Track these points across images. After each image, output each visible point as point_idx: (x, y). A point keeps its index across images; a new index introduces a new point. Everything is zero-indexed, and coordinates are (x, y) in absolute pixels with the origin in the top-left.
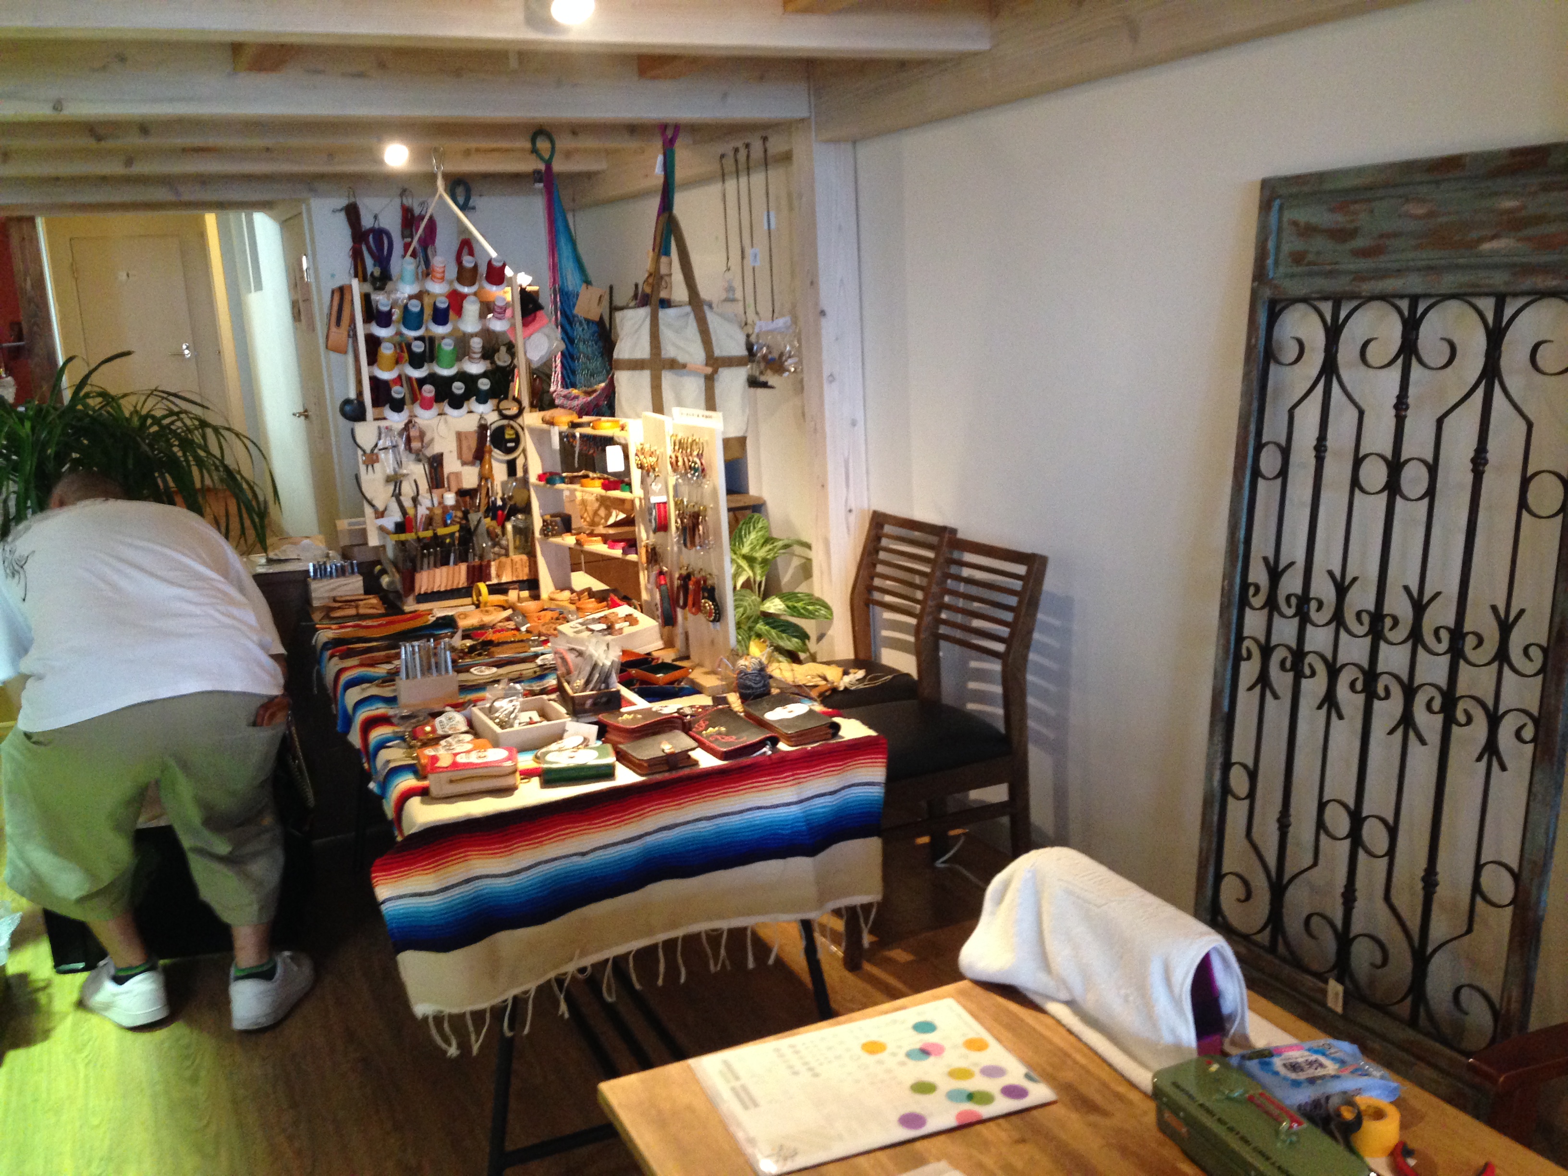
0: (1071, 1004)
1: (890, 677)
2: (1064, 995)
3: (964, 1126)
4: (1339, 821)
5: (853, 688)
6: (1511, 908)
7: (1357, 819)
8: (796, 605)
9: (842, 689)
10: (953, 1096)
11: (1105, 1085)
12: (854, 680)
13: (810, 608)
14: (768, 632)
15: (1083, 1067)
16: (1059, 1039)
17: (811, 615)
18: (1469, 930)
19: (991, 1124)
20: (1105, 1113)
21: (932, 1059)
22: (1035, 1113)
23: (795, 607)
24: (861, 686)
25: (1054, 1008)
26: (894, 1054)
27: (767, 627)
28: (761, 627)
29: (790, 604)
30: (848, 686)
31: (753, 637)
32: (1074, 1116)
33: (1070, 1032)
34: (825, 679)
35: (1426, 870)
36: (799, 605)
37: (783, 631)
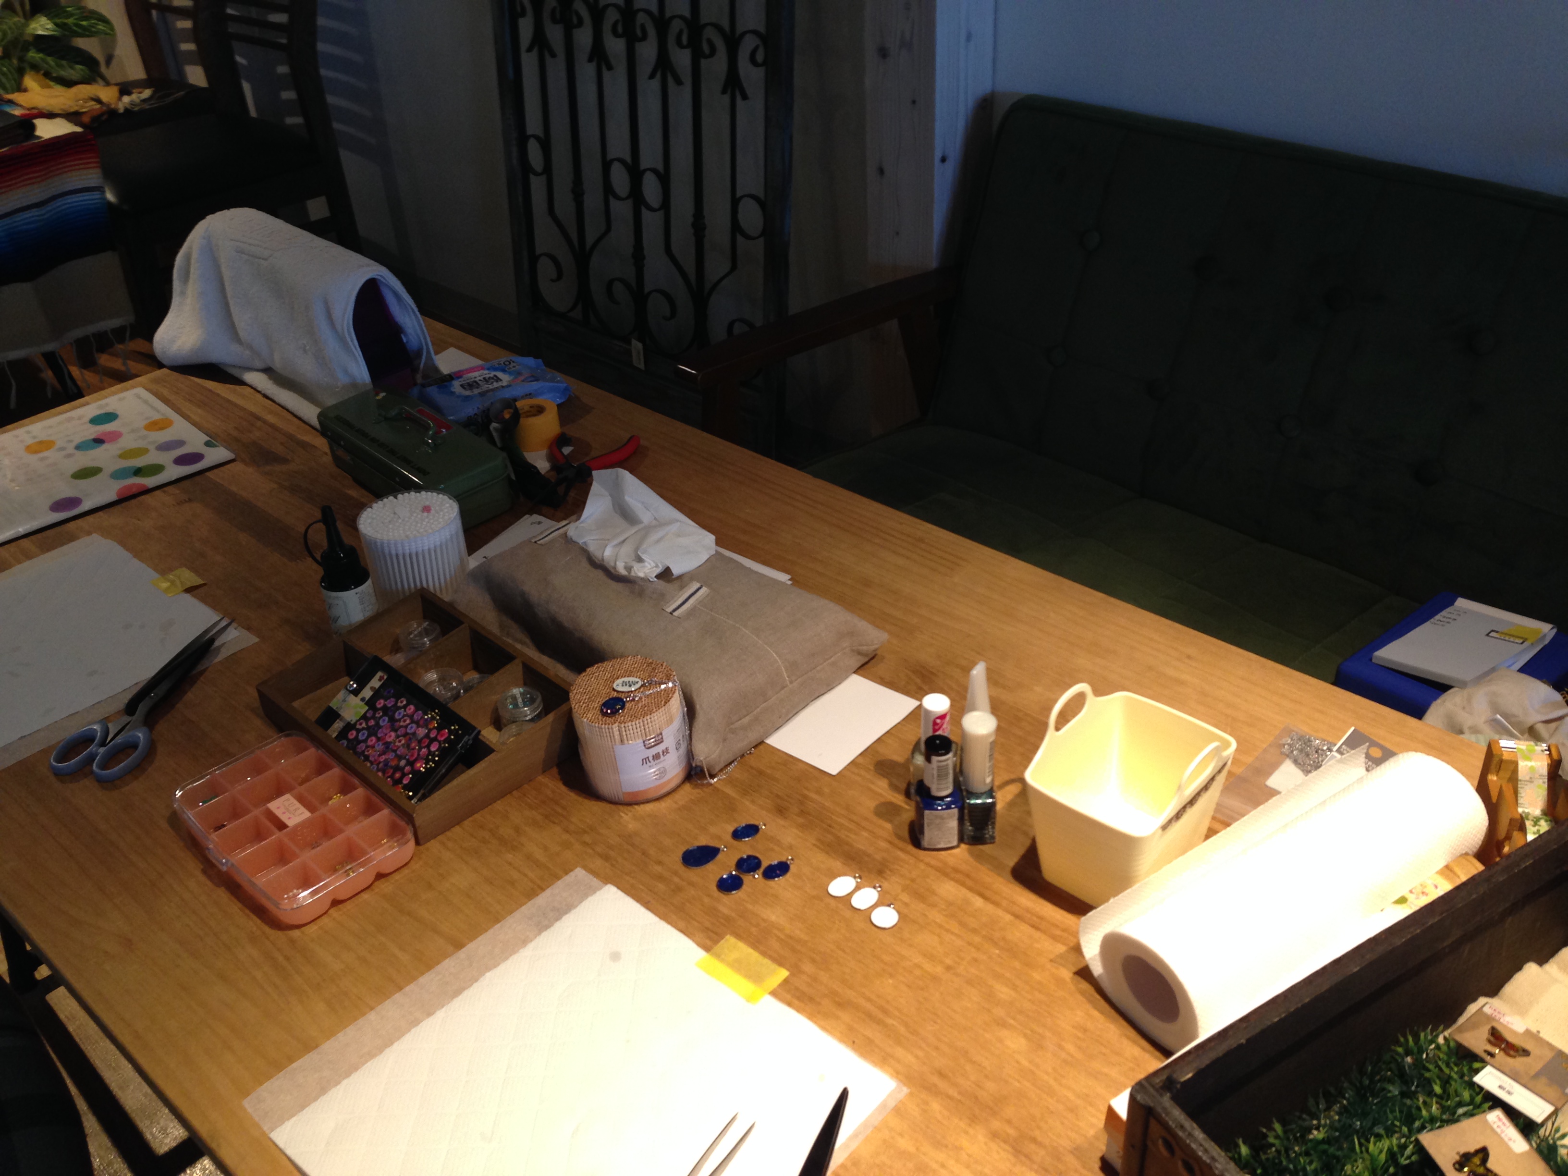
0: (268, 371)
1: (182, 93)
2: (258, 364)
3: (124, 499)
4: (620, 179)
5: (136, 109)
6: (762, 239)
7: (635, 173)
8: (66, 21)
9: (121, 111)
10: (117, 475)
11: (291, 437)
12: (138, 101)
13: (84, 23)
14: (43, 60)
15: (272, 426)
16: (254, 405)
17: (87, 33)
18: (734, 267)
19: (158, 492)
20: (284, 461)
21: (105, 446)
22: (209, 474)
23: (65, 24)
24: (146, 106)
25: (250, 377)
26: (62, 449)
27: (41, 55)
28: (33, 55)
29: (58, 21)
30: (128, 107)
31: (28, 70)
32: (250, 470)
33: (266, 396)
34: (98, 101)
35: (694, 216)
36: (70, 21)
37: (62, 58)
